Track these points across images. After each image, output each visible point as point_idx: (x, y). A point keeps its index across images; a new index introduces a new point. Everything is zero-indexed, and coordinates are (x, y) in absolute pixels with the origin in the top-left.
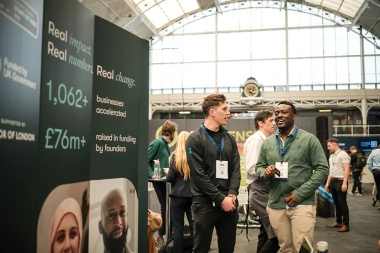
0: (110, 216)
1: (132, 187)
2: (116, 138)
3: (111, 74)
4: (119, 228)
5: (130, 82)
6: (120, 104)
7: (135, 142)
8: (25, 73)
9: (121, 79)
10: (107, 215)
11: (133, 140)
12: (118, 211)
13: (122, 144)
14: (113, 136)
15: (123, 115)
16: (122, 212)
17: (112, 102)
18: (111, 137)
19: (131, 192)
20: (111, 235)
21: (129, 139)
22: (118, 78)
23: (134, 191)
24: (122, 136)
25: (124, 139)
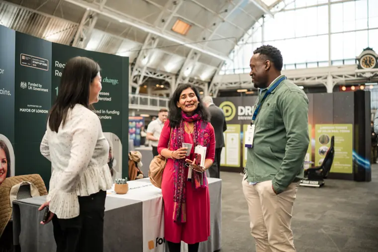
1: (117, 138)
2: (104, 112)
5: (114, 82)
6: (108, 94)
7: (118, 114)
8: (41, 86)
9: (107, 80)
11: (118, 113)
13: (108, 115)
15: (109, 99)
18: (101, 111)
19: (116, 140)
21: (114, 112)
22: (105, 80)
23: (118, 140)
24: (109, 111)
25: (110, 112)
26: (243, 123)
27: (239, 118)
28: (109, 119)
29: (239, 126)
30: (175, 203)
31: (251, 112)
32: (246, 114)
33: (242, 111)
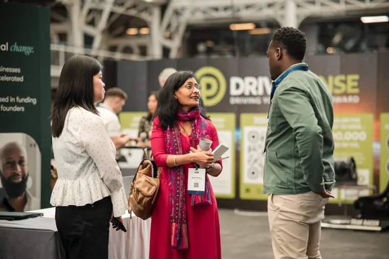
0: (8, 163)
1: (33, 141)
2: (12, 100)
3: (5, 46)
4: (18, 175)
5: (28, 50)
6: (18, 70)
7: (35, 103)
9: (16, 48)
10: (5, 162)
11: (34, 101)
12: (17, 160)
13: (19, 105)
14: (9, 98)
15: (21, 79)
16: (21, 162)
17: (7, 70)
18: (8, 98)
19: (31, 145)
20: (10, 178)
21: (28, 100)
22: (13, 48)
23: (35, 146)
24: (20, 98)
25: (22, 100)
26: (240, 110)
27: (233, 101)
28: (21, 112)
29: (231, 117)
30: (174, 224)
31: (257, 89)
32: (247, 93)
33: (238, 86)
